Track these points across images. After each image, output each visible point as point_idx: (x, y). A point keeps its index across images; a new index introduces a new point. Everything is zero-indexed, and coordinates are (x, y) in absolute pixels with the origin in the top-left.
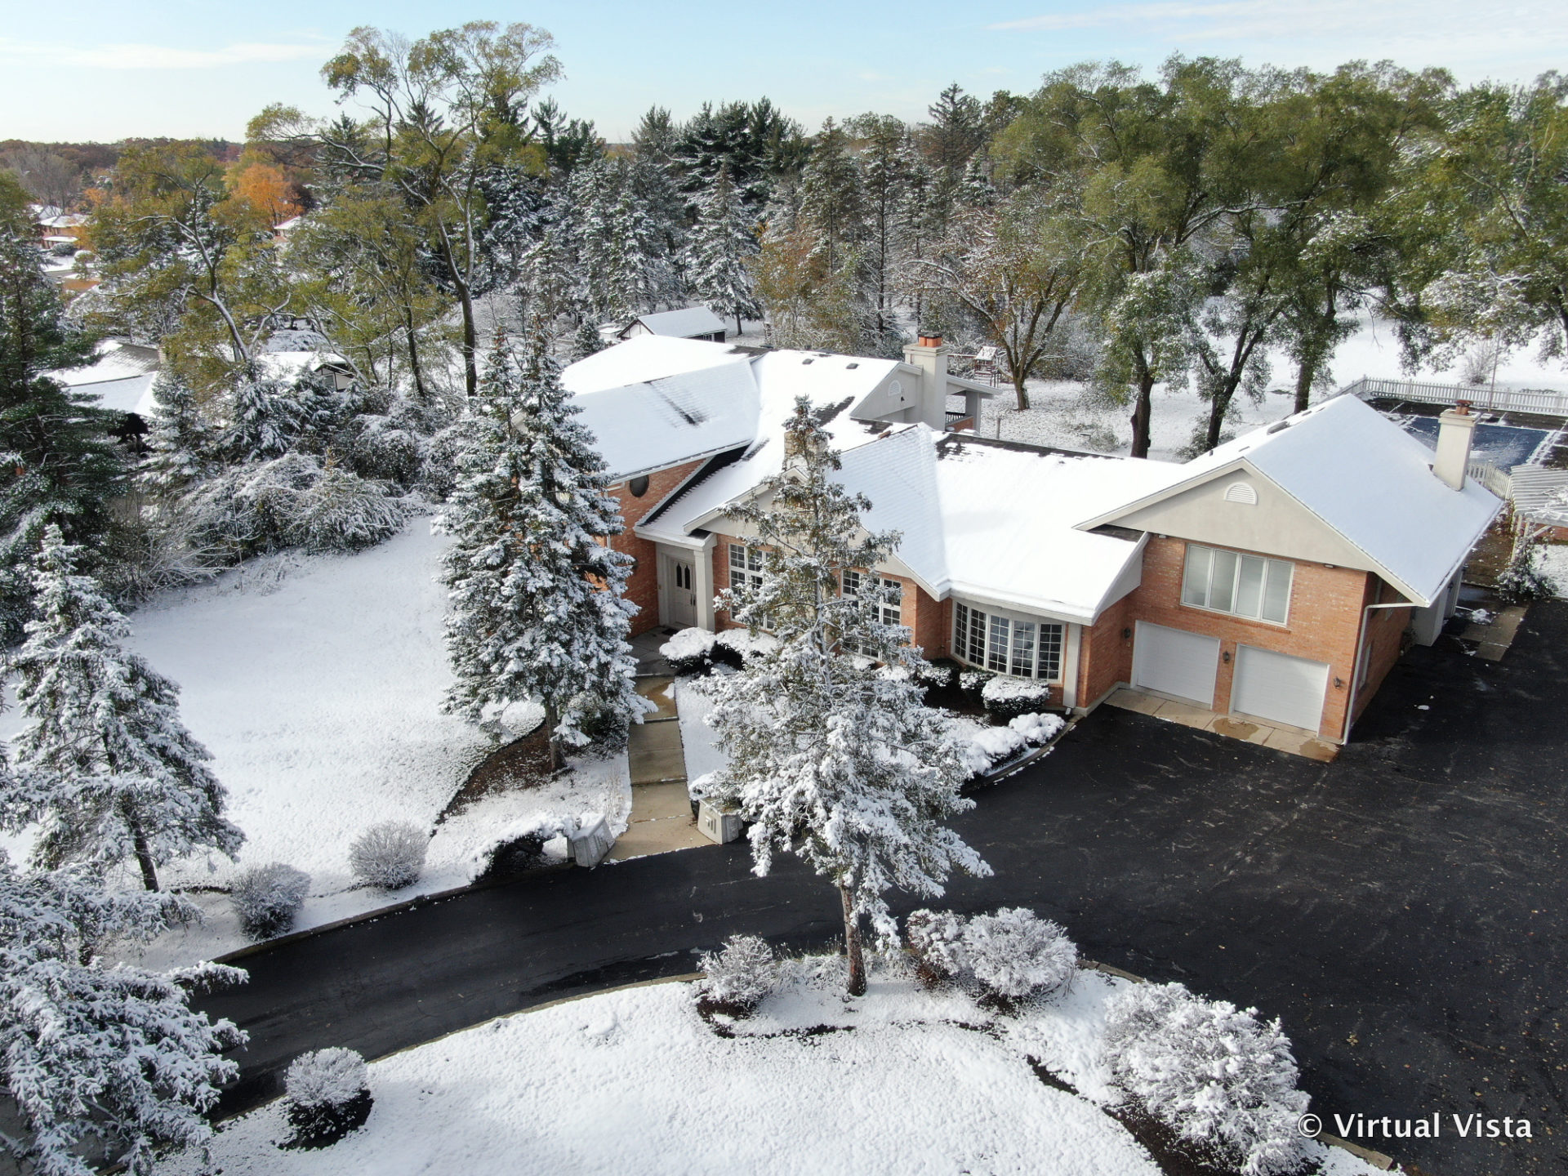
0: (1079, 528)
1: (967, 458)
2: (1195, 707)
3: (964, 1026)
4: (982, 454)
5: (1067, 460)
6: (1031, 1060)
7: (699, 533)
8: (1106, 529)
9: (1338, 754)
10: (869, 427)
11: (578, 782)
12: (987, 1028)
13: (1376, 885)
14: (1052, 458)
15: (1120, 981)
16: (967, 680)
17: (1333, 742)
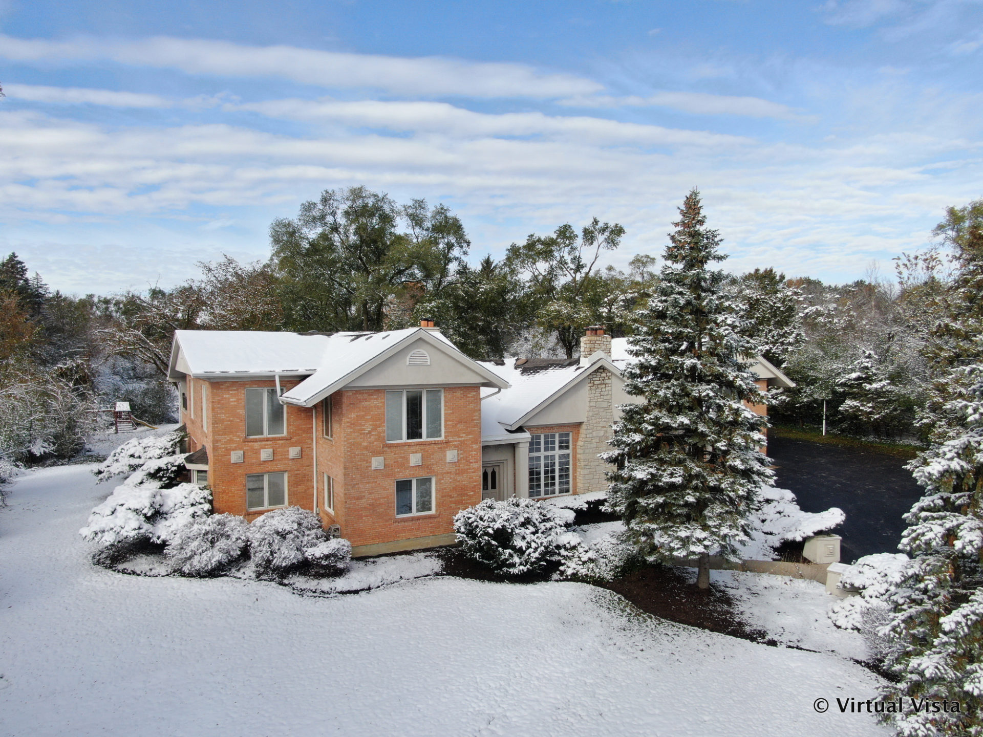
7: (520, 429)
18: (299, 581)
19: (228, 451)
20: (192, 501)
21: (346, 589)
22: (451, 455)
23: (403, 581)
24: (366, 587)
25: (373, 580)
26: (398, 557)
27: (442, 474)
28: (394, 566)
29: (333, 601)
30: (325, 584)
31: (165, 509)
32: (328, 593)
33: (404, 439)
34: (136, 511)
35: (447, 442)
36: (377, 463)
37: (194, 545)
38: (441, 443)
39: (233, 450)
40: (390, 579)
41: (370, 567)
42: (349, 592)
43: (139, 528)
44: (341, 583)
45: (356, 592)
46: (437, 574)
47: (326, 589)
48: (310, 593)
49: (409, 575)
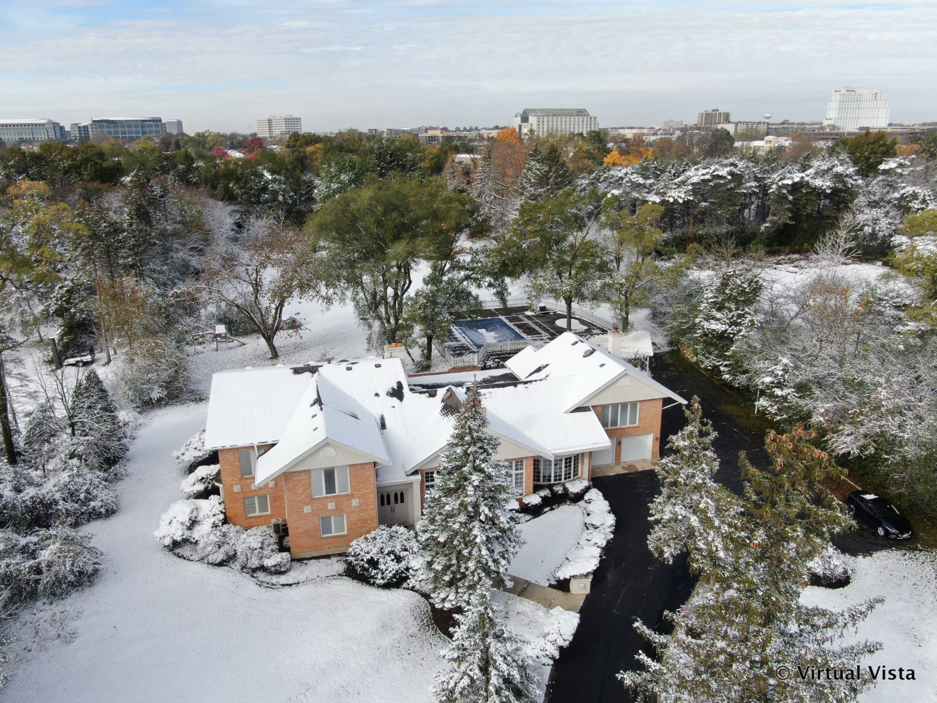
0: (566, 412)
2: (609, 467)
4: (490, 393)
7: (415, 473)
8: (578, 409)
10: (427, 394)
14: (520, 386)
16: (559, 489)
17: (657, 460)
18: (261, 576)
19: (232, 486)
20: (214, 513)
21: (285, 583)
22: (355, 502)
23: (318, 579)
24: (297, 582)
25: (301, 578)
26: (322, 560)
27: (350, 513)
28: (316, 568)
29: (275, 591)
30: (275, 579)
31: (198, 519)
32: (275, 585)
33: (324, 494)
34: (182, 524)
35: (353, 495)
36: (307, 509)
37: (209, 548)
38: (348, 495)
39: (236, 484)
40: (311, 577)
41: (303, 567)
42: (287, 585)
43: (183, 535)
44: (283, 579)
45: (290, 585)
46: (340, 575)
47: (274, 582)
48: (266, 585)
49: (323, 574)
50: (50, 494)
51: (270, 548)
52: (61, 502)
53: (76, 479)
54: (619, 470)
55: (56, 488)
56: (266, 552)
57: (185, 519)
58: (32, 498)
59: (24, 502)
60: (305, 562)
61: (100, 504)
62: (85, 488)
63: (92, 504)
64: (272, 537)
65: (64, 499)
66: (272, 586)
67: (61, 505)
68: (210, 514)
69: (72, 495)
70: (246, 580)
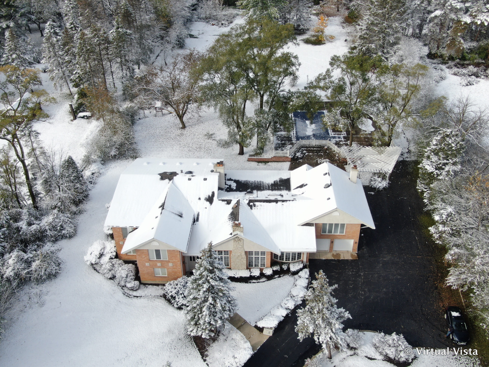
0: (299, 225)
1: (258, 207)
2: (325, 253)
3: (351, 355)
4: (261, 205)
5: (283, 203)
6: (367, 357)
8: (307, 224)
9: (358, 255)
10: (226, 202)
11: (224, 334)
12: (355, 354)
13: (384, 290)
14: (279, 203)
15: (365, 332)
16: (285, 267)
17: (355, 253)
18: (125, 290)
19: (119, 241)
20: (112, 251)
21: (135, 295)
22: (170, 265)
23: (150, 296)
24: (140, 296)
25: (143, 294)
26: (155, 286)
27: (168, 268)
28: (151, 290)
29: (130, 299)
30: (131, 293)
31: (104, 253)
32: (131, 296)
33: (155, 259)
34: (96, 256)
35: (169, 261)
36: (147, 264)
37: (105, 271)
38: (167, 261)
39: (121, 241)
40: (148, 295)
41: (145, 288)
42: (136, 297)
43: (96, 261)
44: (135, 293)
45: (138, 297)
46: (161, 296)
48: (127, 294)
49: (153, 295)
50: (44, 226)
51: (131, 277)
52: (48, 231)
53: (56, 220)
54: (329, 257)
55: (47, 224)
56: (128, 279)
57: (97, 253)
58: (35, 230)
59: (31, 231)
60: (147, 286)
61: (67, 232)
62: (60, 224)
63: (63, 232)
64: (132, 272)
65: (50, 229)
66: (129, 296)
67: (49, 233)
68: (110, 252)
69: (53, 227)
70: (119, 290)
